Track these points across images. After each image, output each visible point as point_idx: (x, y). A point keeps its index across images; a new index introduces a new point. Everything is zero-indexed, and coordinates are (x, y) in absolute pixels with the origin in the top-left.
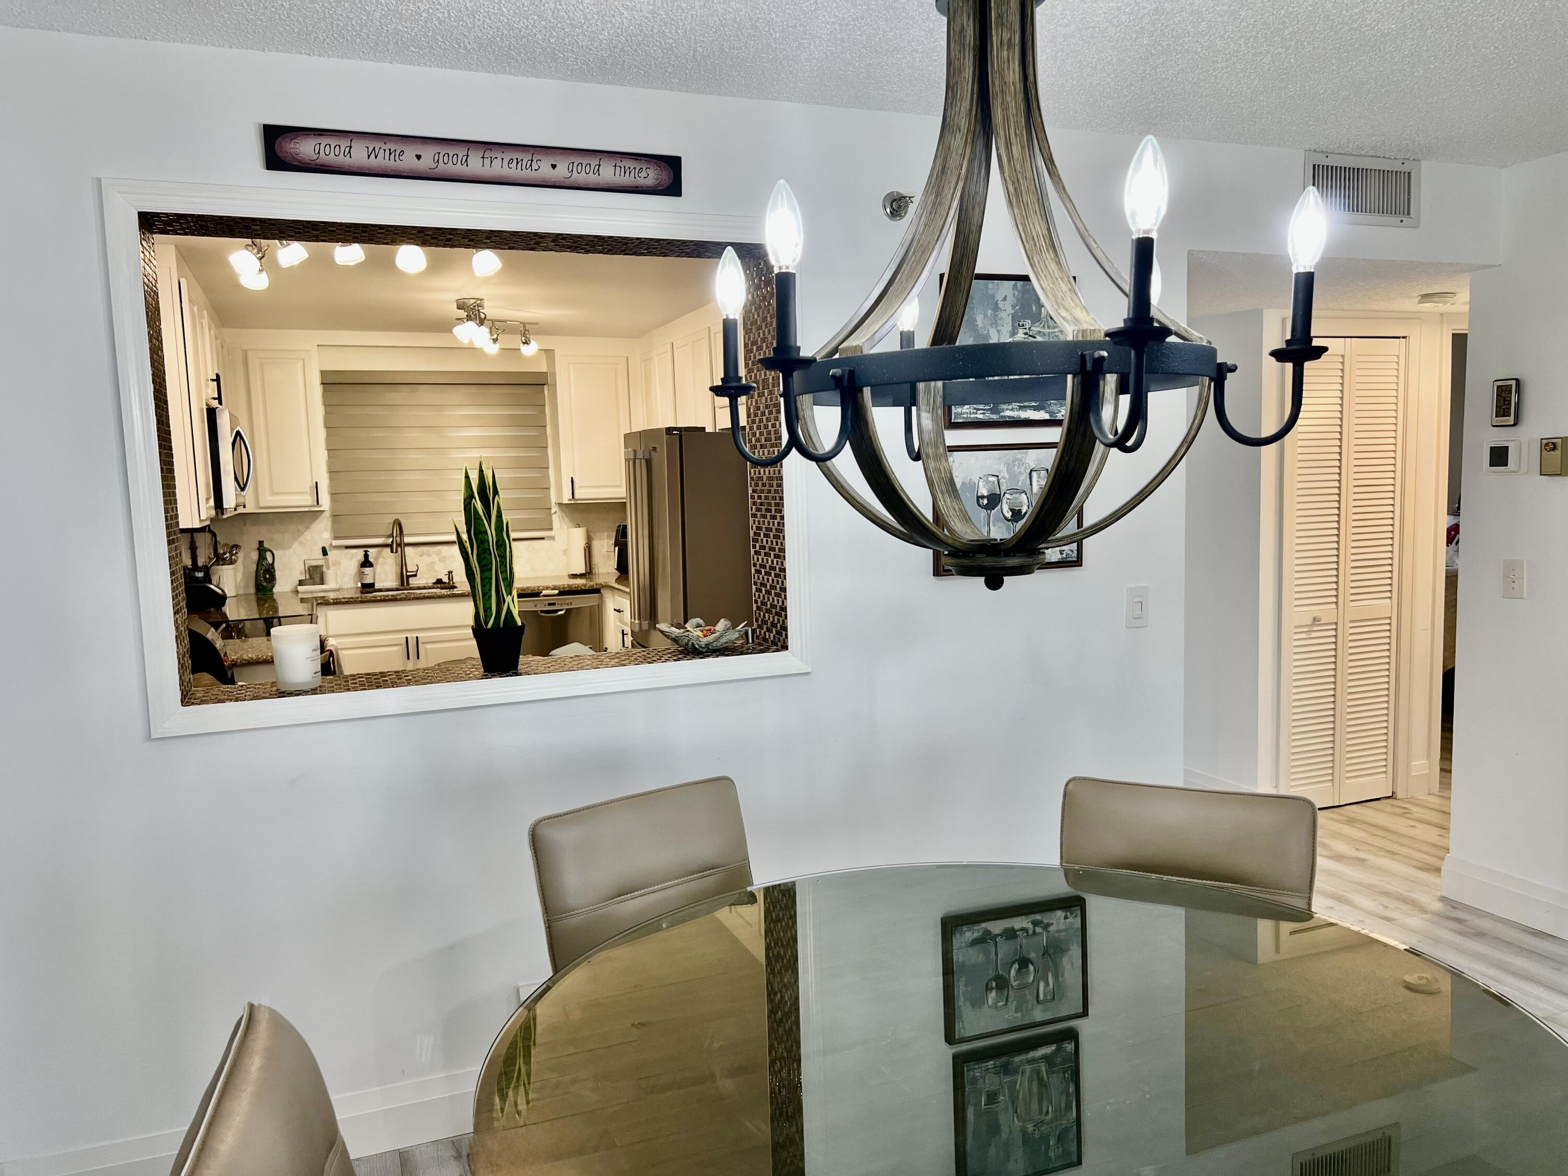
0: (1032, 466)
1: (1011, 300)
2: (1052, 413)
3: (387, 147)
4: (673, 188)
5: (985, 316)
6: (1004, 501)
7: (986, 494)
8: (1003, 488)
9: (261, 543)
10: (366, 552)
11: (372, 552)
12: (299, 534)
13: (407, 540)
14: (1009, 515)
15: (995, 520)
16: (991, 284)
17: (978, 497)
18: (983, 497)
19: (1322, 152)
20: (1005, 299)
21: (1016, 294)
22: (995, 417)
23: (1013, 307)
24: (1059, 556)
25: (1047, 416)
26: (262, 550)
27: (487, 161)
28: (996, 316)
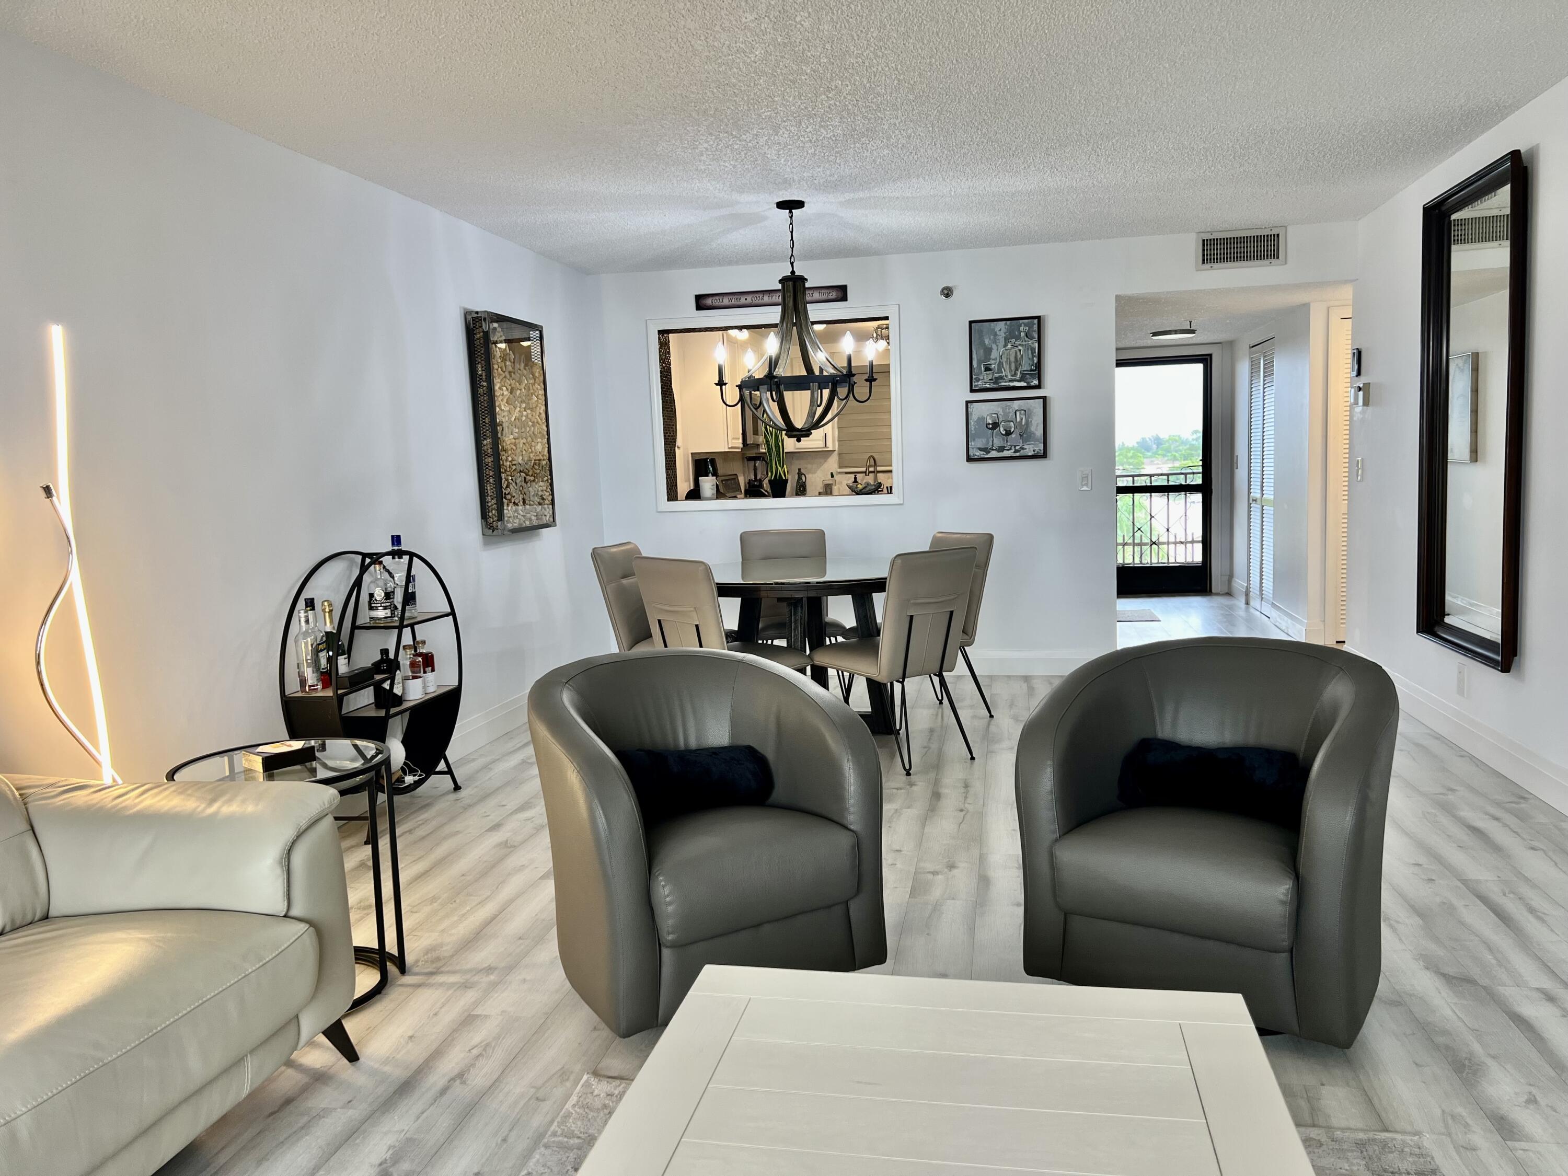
0: (1017, 408)
1: (1003, 330)
2: (1028, 383)
3: (735, 297)
4: (844, 298)
5: (990, 339)
6: (1001, 426)
7: (991, 422)
8: (1001, 420)
9: (799, 470)
10: (855, 476)
11: (858, 476)
12: (821, 464)
13: (879, 469)
14: (1004, 433)
15: (996, 435)
16: (992, 324)
17: (987, 424)
18: (989, 424)
19: (1208, 232)
20: (1000, 330)
21: (1007, 327)
22: (995, 386)
23: (1005, 333)
24: (1033, 453)
25: (1025, 384)
26: (800, 474)
27: (770, 297)
28: (995, 338)
